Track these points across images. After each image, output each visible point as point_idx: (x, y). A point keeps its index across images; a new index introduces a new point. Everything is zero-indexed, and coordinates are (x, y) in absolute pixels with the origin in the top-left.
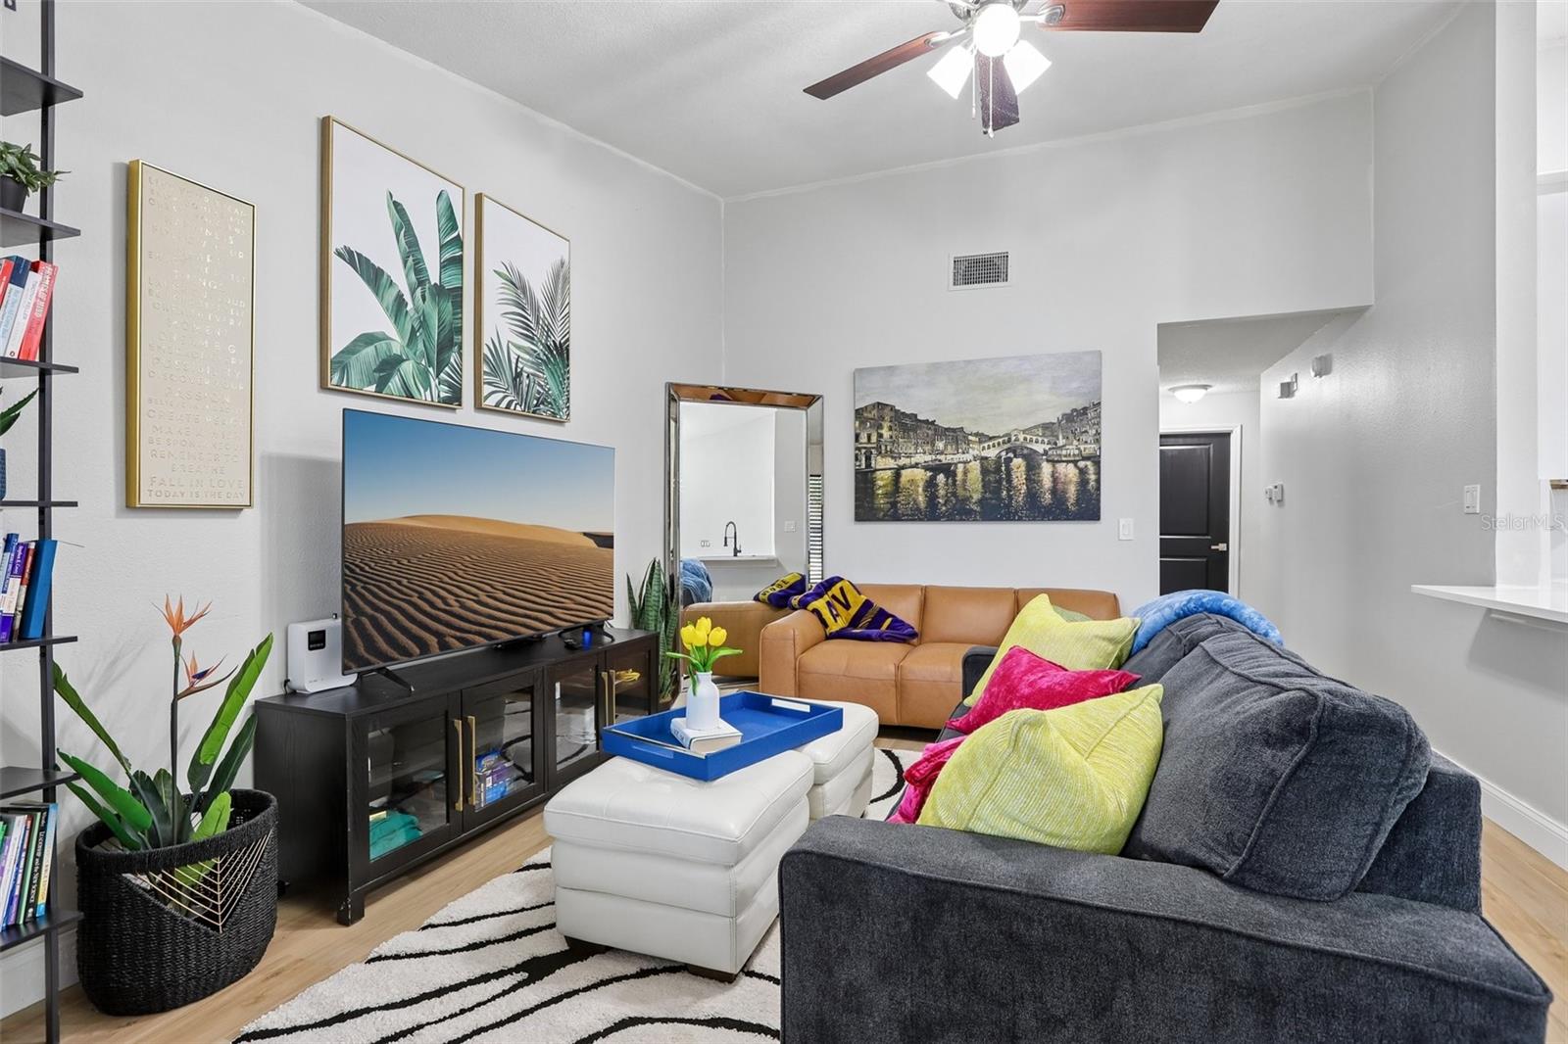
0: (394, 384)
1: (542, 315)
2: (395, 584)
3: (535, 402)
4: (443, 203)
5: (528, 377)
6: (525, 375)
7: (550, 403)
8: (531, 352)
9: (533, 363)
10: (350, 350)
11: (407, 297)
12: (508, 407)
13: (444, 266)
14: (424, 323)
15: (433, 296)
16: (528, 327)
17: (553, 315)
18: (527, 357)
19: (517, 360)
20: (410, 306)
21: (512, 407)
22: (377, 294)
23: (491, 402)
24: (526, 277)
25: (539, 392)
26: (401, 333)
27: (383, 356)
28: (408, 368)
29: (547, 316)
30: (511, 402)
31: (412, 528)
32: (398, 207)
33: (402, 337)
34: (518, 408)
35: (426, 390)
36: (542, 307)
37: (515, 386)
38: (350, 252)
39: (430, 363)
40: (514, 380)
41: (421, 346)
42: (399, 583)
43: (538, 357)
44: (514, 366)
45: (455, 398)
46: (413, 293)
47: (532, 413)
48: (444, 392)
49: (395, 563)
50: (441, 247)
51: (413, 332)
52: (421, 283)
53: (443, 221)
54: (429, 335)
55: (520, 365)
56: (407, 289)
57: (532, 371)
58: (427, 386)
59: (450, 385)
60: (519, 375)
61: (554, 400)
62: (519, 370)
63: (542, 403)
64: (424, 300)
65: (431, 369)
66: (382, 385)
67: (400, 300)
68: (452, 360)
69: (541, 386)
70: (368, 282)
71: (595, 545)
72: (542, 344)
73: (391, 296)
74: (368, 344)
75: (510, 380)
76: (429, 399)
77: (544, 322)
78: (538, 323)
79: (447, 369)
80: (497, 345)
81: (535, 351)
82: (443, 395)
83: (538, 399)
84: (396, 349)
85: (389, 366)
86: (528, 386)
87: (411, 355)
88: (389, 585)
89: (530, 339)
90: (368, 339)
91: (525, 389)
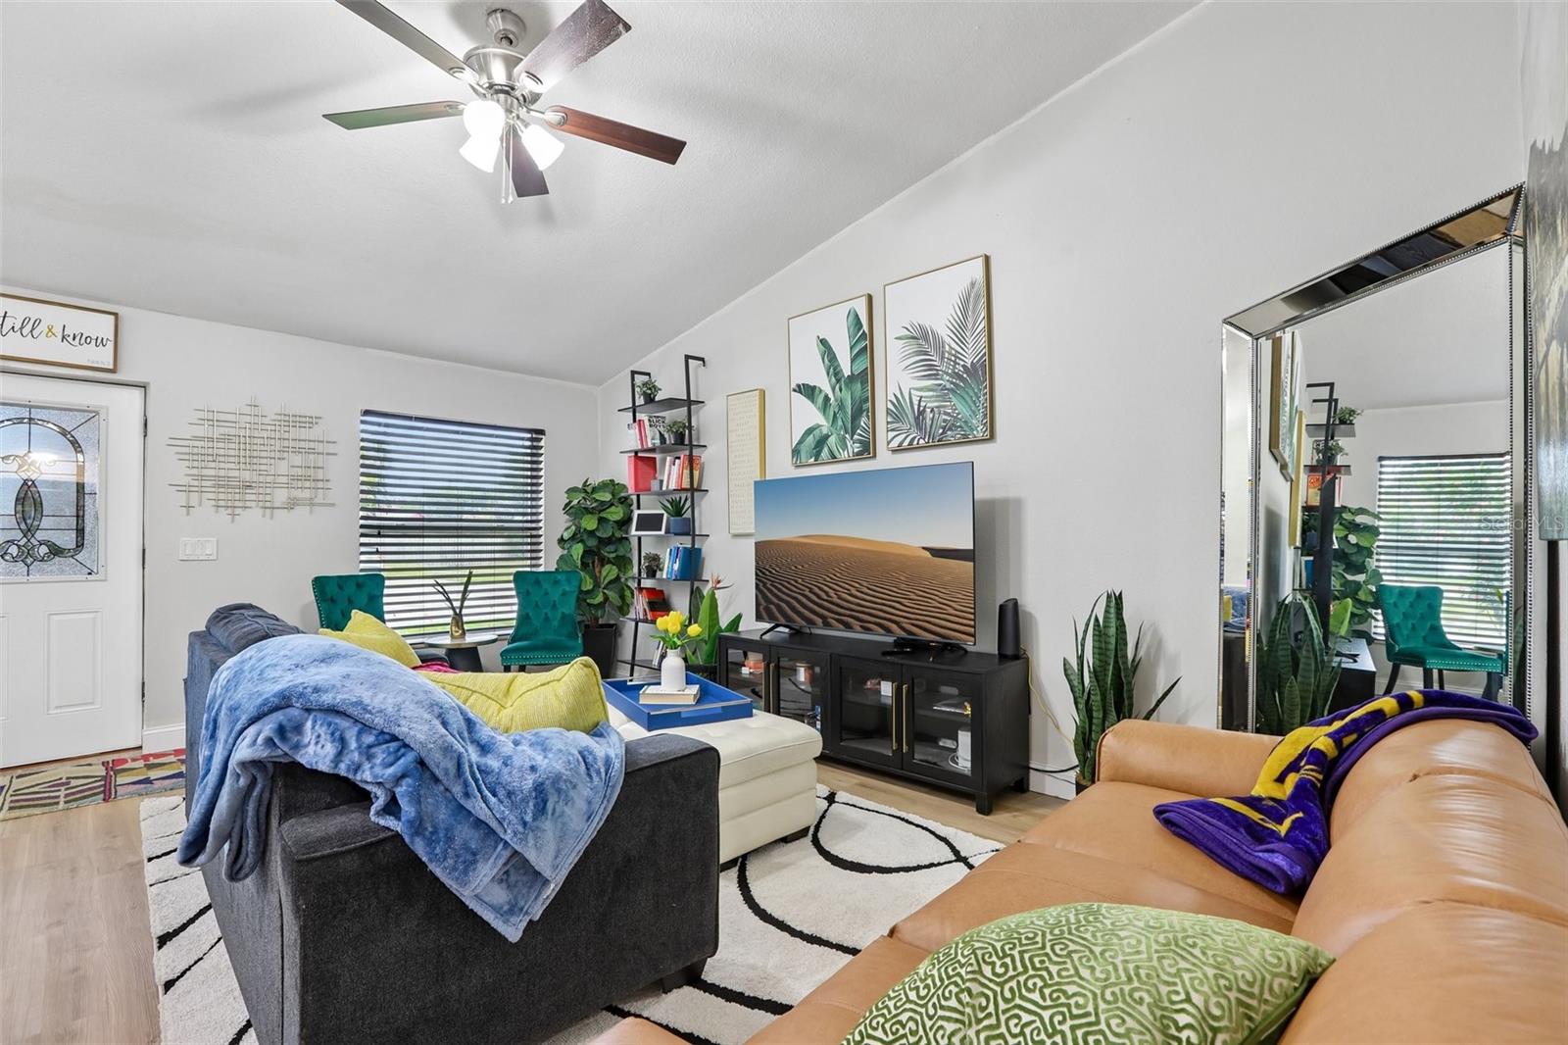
0: (825, 453)
1: (947, 348)
2: (793, 582)
3: (941, 431)
4: (851, 318)
5: (932, 411)
6: (928, 410)
7: (960, 427)
8: (936, 387)
9: (937, 396)
10: (800, 442)
11: (831, 395)
12: (911, 443)
13: (853, 361)
14: (841, 406)
15: (846, 385)
16: (931, 367)
17: (962, 341)
18: (931, 393)
19: (920, 401)
20: (832, 399)
21: (915, 442)
22: (813, 402)
23: (894, 444)
24: (927, 323)
25: (945, 421)
26: (827, 419)
27: (817, 438)
28: (832, 440)
29: (954, 345)
30: (913, 439)
31: (805, 544)
32: (823, 342)
33: (828, 422)
34: (922, 441)
35: (844, 451)
36: (947, 340)
37: (918, 424)
38: (799, 386)
39: (846, 432)
40: (917, 419)
41: (840, 423)
42: (796, 582)
43: (944, 388)
44: (916, 407)
45: (867, 450)
46: (833, 389)
47: (941, 443)
48: (857, 448)
49: (793, 568)
50: (851, 349)
51: (835, 414)
52: (838, 381)
53: (851, 330)
54: (845, 413)
55: (923, 404)
56: (830, 389)
57: (936, 404)
58: (845, 447)
59: (860, 442)
60: (922, 413)
61: (966, 422)
62: (922, 408)
63: (950, 429)
64: (841, 390)
65: (847, 436)
66: (817, 456)
67: (827, 398)
68: (862, 423)
69: (948, 414)
70: (808, 398)
71: (930, 556)
72: (947, 374)
73: (820, 400)
74: (809, 435)
75: (912, 421)
76: (846, 456)
77: (950, 353)
78: (943, 357)
79: (858, 431)
80: (899, 397)
81: (940, 385)
82: (856, 450)
83: (944, 428)
84: (825, 431)
85: (822, 442)
86: (933, 419)
87: (833, 430)
88: (789, 583)
89: (935, 376)
90: (809, 431)
91: (929, 422)
